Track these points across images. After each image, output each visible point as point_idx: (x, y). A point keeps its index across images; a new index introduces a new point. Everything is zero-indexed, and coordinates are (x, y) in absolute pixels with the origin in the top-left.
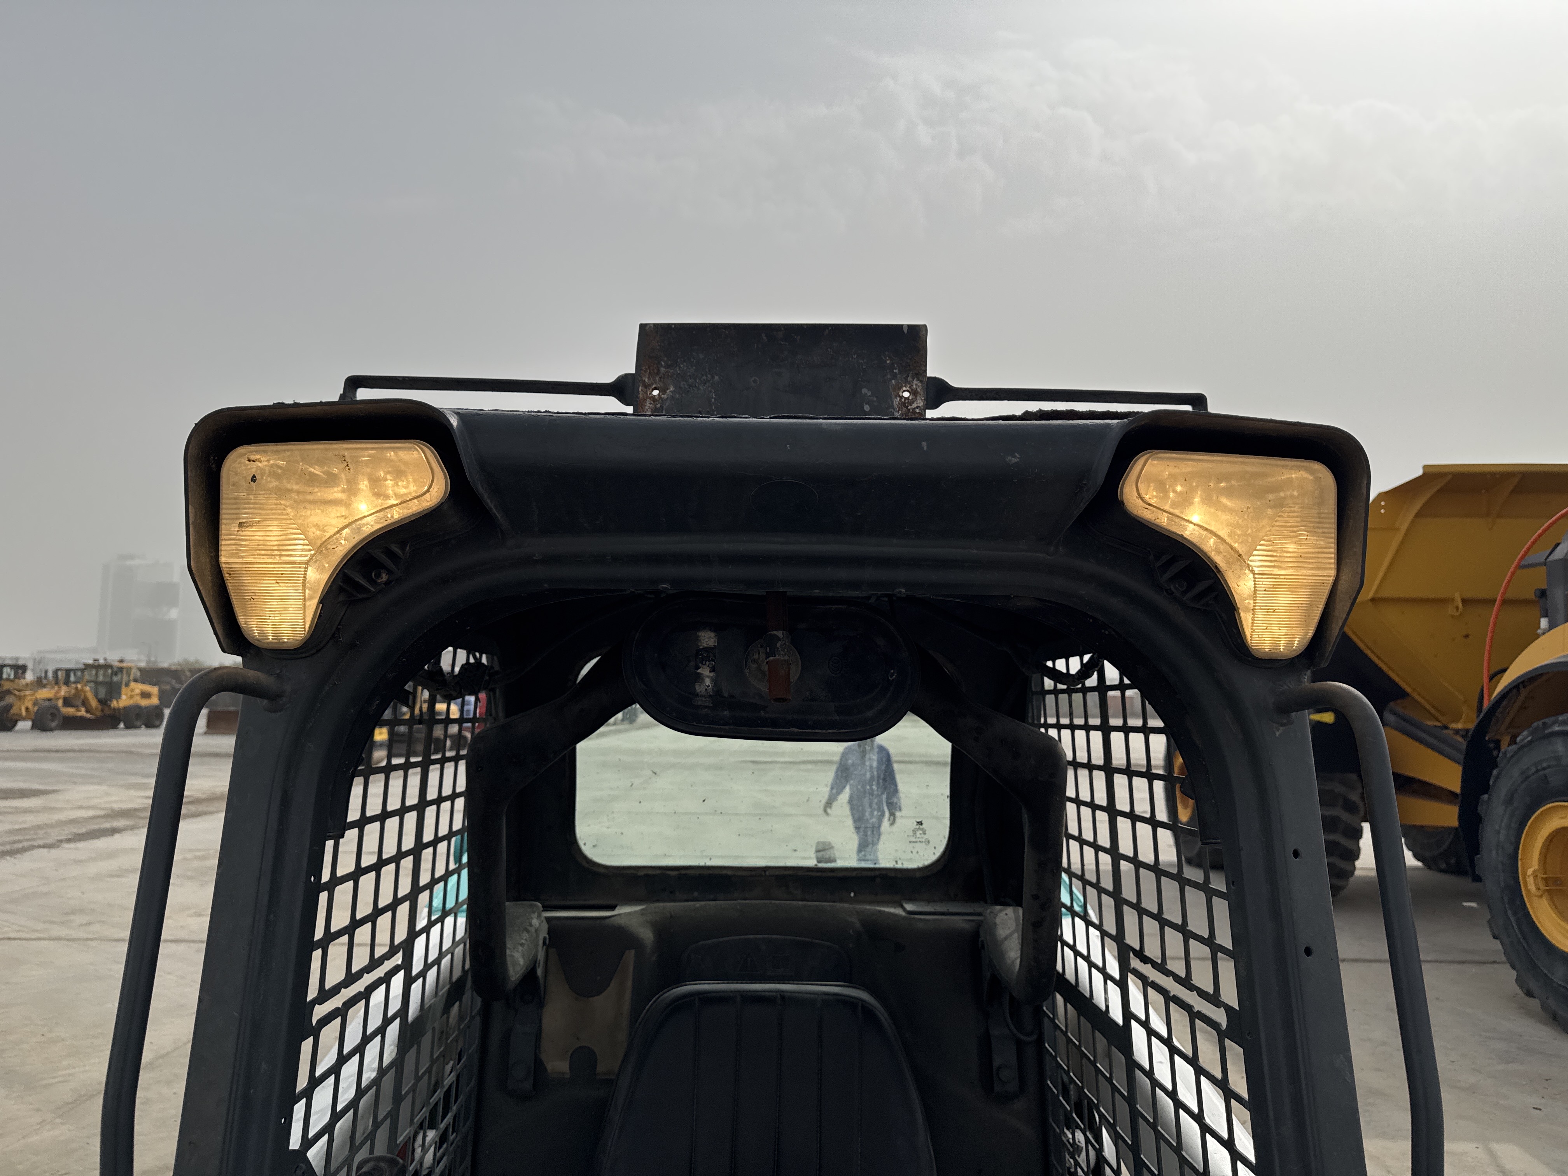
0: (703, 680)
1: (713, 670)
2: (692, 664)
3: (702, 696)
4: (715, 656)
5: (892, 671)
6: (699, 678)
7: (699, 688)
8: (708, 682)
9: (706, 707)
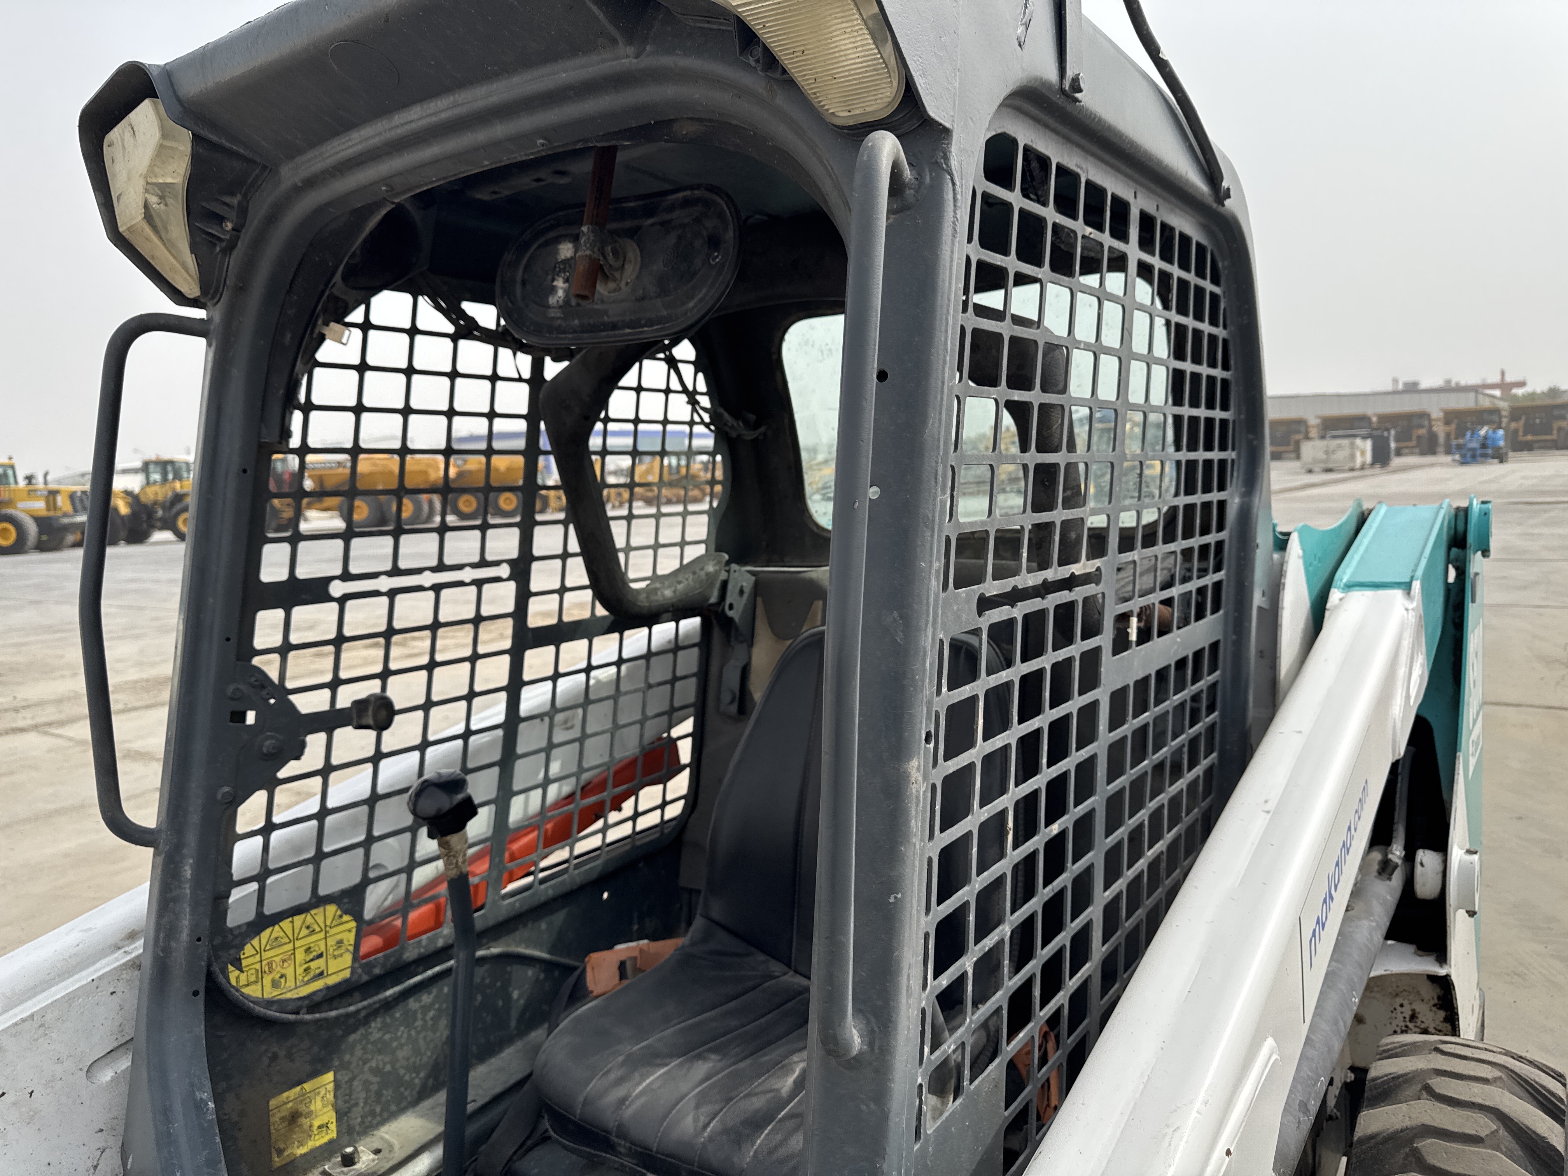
0: (557, 292)
1: (566, 281)
2: (550, 277)
3: (554, 307)
4: (570, 267)
5: (716, 254)
6: (553, 290)
7: (552, 301)
8: (560, 293)
9: (558, 318)
